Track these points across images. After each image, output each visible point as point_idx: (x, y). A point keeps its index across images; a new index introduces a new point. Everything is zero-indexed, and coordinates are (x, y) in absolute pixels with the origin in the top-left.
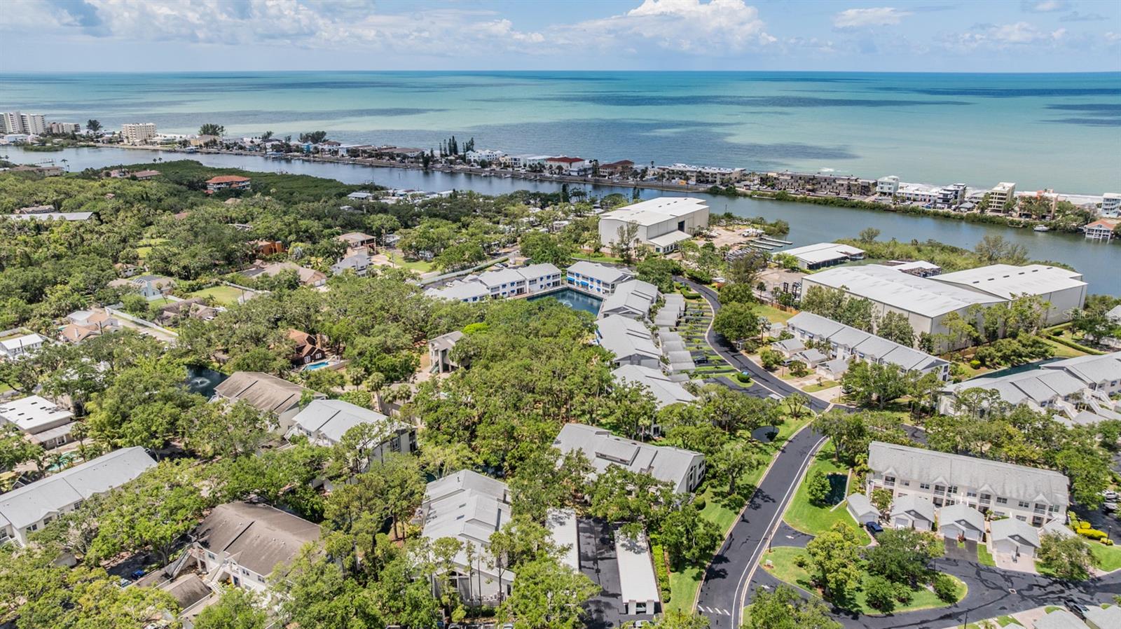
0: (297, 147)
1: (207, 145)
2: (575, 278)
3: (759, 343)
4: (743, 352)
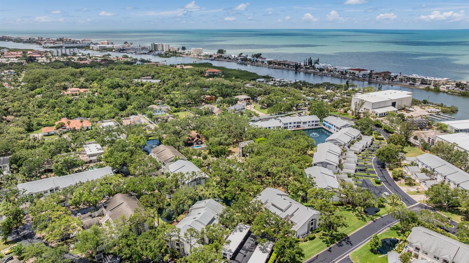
0: (250, 59)
1: (218, 57)
2: (326, 123)
3: (399, 165)
4: (387, 169)
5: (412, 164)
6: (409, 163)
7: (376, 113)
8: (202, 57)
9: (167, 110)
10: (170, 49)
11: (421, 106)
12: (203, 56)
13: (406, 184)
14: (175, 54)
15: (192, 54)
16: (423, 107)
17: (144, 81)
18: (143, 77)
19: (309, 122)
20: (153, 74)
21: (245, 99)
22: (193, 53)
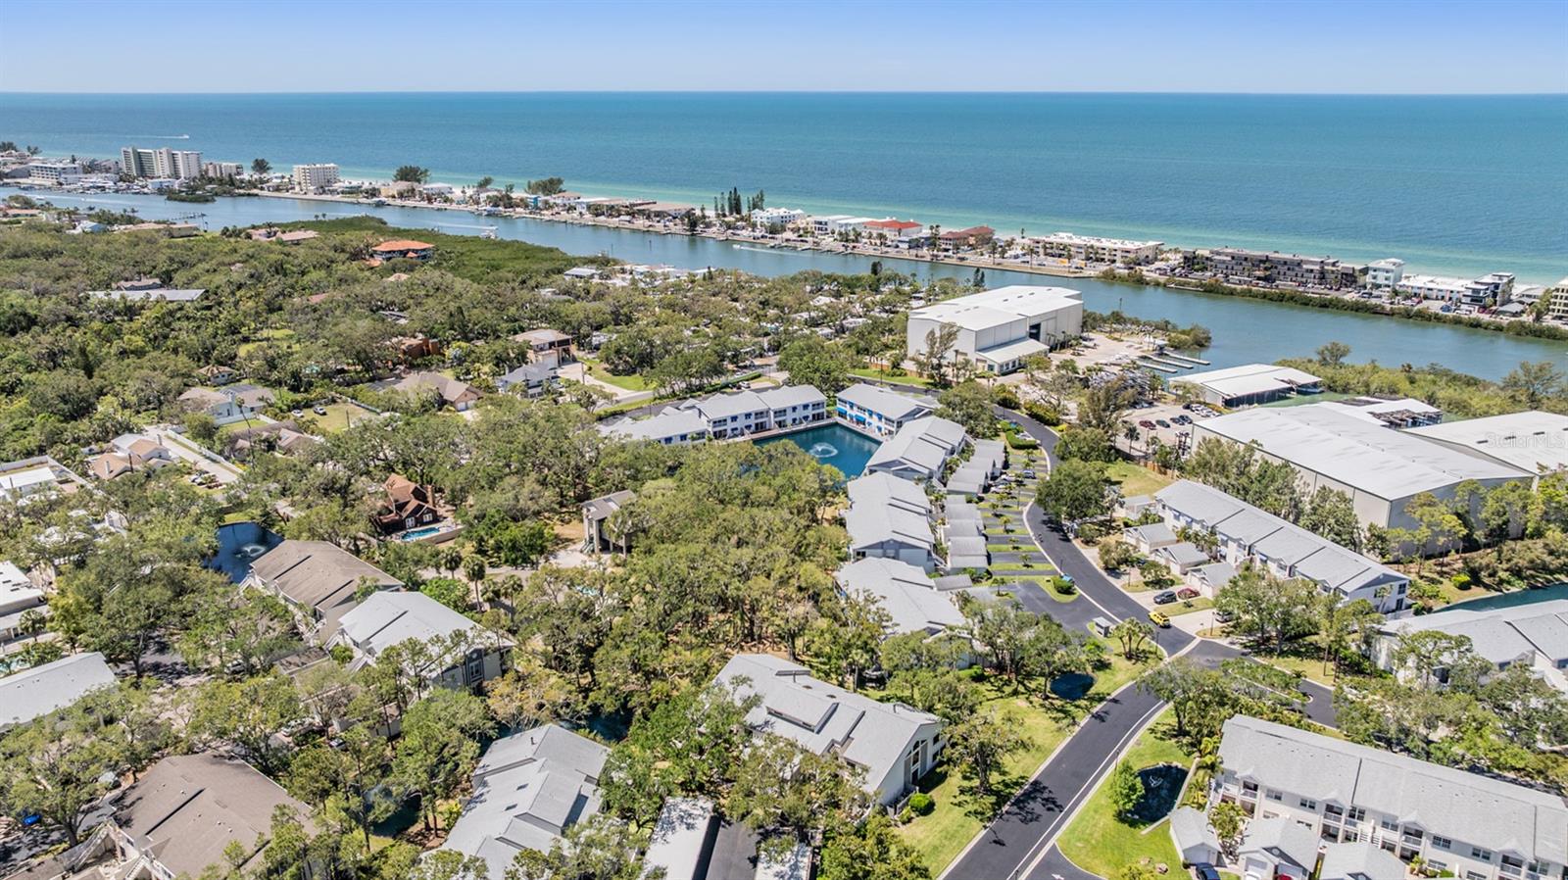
0: (522, 200)
1: (401, 195)
2: (847, 408)
4: (1077, 543)
5: (1147, 518)
6: (1134, 516)
7: (989, 362)
8: (338, 197)
9: (262, 404)
10: (206, 172)
11: (1111, 332)
12: (343, 192)
13: (1147, 584)
14: (229, 186)
15: (297, 189)
16: (1117, 335)
17: (136, 297)
18: (127, 280)
19: (794, 409)
20: (163, 267)
21: (552, 345)
22: (299, 183)
